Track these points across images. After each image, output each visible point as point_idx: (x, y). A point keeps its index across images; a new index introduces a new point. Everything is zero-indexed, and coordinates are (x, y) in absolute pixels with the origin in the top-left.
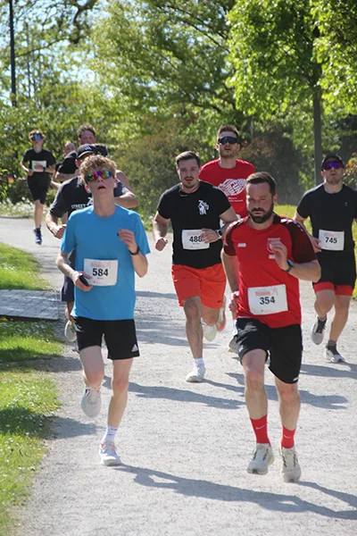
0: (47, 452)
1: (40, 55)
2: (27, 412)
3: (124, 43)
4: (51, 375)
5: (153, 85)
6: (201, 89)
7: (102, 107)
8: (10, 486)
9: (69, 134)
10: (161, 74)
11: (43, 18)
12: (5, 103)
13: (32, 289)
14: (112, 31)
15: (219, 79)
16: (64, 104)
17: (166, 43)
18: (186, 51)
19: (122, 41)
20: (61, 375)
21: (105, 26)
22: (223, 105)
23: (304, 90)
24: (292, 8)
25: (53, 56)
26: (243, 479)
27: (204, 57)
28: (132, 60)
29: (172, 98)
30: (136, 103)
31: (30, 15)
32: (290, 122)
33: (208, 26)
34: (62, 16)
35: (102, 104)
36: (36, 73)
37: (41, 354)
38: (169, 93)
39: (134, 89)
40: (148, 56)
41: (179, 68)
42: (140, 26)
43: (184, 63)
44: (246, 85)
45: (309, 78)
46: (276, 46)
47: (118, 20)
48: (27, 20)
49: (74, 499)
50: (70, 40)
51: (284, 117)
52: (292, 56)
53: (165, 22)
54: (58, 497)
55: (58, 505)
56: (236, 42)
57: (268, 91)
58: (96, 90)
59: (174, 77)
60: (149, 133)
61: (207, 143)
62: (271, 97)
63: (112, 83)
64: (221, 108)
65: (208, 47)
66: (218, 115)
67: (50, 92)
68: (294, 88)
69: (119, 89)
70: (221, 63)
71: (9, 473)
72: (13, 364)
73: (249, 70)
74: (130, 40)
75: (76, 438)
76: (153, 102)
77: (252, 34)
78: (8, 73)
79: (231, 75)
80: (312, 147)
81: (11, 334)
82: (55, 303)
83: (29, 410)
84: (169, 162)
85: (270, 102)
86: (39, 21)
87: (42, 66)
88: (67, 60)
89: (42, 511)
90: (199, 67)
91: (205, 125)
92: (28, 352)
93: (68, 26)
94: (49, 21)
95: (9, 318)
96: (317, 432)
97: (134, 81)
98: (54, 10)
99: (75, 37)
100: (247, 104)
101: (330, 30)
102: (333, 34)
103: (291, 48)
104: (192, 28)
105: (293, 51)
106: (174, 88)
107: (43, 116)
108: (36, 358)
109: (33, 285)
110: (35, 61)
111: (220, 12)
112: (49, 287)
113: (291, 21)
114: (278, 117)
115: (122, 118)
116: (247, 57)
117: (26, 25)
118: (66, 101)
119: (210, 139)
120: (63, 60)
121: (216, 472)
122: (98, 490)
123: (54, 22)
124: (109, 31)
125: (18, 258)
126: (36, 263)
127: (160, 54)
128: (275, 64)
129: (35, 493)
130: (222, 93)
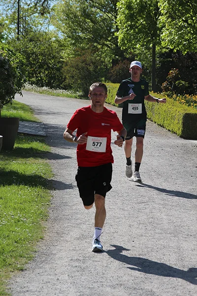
0: (53, 197)
2: (40, 177)
4: (48, 161)
5: (81, 34)
6: (101, 37)
8: (39, 212)
10: (83, 30)
11: (29, 2)
15: (110, 33)
19: (68, 14)
20: (53, 161)
22: (112, 45)
24: (146, 3)
28: (73, 22)
29: (89, 40)
30: (73, 42)
34: (37, 2)
35: (58, 41)
38: (88, 38)
39: (73, 36)
40: (79, 21)
54: (61, 218)
55: (62, 221)
56: (120, 17)
57: (133, 40)
59: (90, 31)
60: (78, 55)
63: (63, 32)
68: (145, 39)
69: (66, 35)
70: (111, 28)
71: (37, 205)
74: (72, 13)
77: (128, 14)
79: (117, 31)
81: (27, 141)
82: (44, 128)
83: (41, 176)
84: (87, 68)
89: (55, 224)
92: (37, 150)
93: (39, 7)
95: (24, 134)
97: (73, 32)
99: (42, 12)
103: (145, 21)
106: (90, 36)
107: (31, 45)
108: (40, 153)
109: (32, 120)
112: (39, 121)
113: (145, 9)
121: (130, 210)
122: (79, 216)
124: (63, 9)
125: (24, 108)
126: (31, 110)
127: (85, 21)
128: (137, 27)
129: (51, 215)
130: (111, 39)
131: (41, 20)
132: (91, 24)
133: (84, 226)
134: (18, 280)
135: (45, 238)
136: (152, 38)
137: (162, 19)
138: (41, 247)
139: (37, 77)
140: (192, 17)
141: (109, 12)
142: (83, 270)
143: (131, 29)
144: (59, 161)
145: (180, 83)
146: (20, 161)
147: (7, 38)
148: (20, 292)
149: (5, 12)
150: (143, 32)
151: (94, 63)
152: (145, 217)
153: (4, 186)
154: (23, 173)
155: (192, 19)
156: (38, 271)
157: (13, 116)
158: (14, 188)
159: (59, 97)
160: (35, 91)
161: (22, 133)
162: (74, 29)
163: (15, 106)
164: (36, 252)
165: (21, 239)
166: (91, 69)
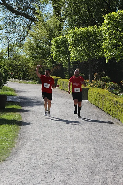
0: (21, 129)
1: (13, 50)
2: (16, 120)
3: (31, 47)
4: (20, 113)
5: (36, 55)
6: (46, 56)
8: (14, 135)
10: (38, 53)
11: (14, 42)
15: (49, 54)
18: (43, 49)
20: (22, 113)
22: (50, 59)
25: (15, 50)
27: (47, 50)
28: (32, 50)
30: (33, 59)
35: (26, 59)
37: (17, 109)
38: (40, 57)
39: (33, 56)
40: (35, 50)
41: (41, 52)
42: (34, 44)
44: (55, 55)
46: (61, 48)
47: (30, 43)
50: (19, 47)
51: (62, 61)
53: (39, 43)
54: (24, 137)
56: (53, 47)
58: (25, 56)
59: (41, 54)
60: (36, 65)
63: (28, 55)
65: (47, 48)
66: (49, 61)
67: (16, 57)
68: (64, 56)
69: (30, 56)
70: (50, 51)
71: (13, 133)
76: (36, 59)
77: (56, 45)
78: (7, 53)
79: (52, 53)
81: (11, 105)
82: (19, 99)
89: (21, 140)
90: (46, 52)
92: (15, 108)
93: (18, 44)
94: (15, 43)
95: (10, 102)
98: (16, 41)
101: (72, 45)
102: (73, 45)
105: (64, 49)
107: (14, 61)
109: (14, 95)
115: (30, 62)
118: (19, 58)
122: (32, 136)
123: (16, 43)
124: (28, 45)
125: (11, 90)
126: (14, 91)
127: (38, 49)
128: (61, 51)
129: (19, 137)
130: (50, 57)
131: (20, 49)
132: (40, 50)
133: (34, 140)
134: (2, 165)
136: (68, 55)
137: (70, 47)
138: (14, 150)
139: (18, 75)
140: (83, 46)
141: (48, 45)
142: (31, 159)
143: (58, 52)
144: (25, 113)
145: (80, 75)
146: (7, 114)
147: (5, 59)
148: (3, 170)
149: (3, 47)
150: (63, 53)
151: (42, 68)
152: (61, 135)
154: (8, 119)
155: (83, 47)
156: (11, 160)
157: (6, 94)
158: (4, 126)
159: (28, 84)
160: (17, 82)
162: (33, 53)
163: (7, 89)
164: (11, 153)
165: (5, 147)
166: (41, 71)
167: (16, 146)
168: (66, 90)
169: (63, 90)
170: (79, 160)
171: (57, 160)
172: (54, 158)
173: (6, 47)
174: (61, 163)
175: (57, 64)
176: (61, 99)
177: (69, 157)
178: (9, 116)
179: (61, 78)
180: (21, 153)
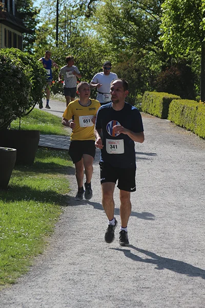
0: (63, 212)
1: (71, 22)
2: (55, 193)
3: (112, 19)
4: (67, 176)
5: (124, 38)
6: (147, 41)
7: (99, 48)
8: (44, 227)
9: (82, 61)
10: (128, 33)
11: (73, 4)
12: (53, 45)
13: (60, 135)
14: (105, 11)
15: (156, 37)
16: (81, 47)
17: (131, 18)
18: (141, 22)
19: (110, 16)
21: (102, 9)
22: (158, 49)
23: (197, 43)
24: (193, 2)
25: (77, 24)
26: (156, 229)
27: (149, 24)
28: (115, 26)
29: (133, 45)
30: (116, 47)
31: (67, 3)
32: (190, 59)
33: (152, 10)
34: (82, 4)
35: (99, 47)
36: (69, 31)
37: (63, 166)
38: (131, 43)
39: (115, 40)
40: (122, 24)
41: (137, 31)
42: (119, 9)
43: (139, 28)
44: (169, 40)
45: (200, 37)
46: (185, 21)
47: (109, 6)
48: (66, 5)
49: (74, 235)
50: (86, 15)
51: (187, 56)
52: (192, 26)
53: (131, 8)
54: (67, 233)
55: (67, 237)
56: (165, 19)
57: (180, 43)
58: (96, 40)
59: (134, 35)
60: (122, 62)
61: (149, 68)
62: (181, 46)
63: (105, 37)
64: (157, 51)
65: (152, 21)
66: (155, 54)
67: (74, 41)
68: (192, 42)
69: (107, 40)
70: (158, 29)
71: (44, 221)
72: (49, 170)
73: (171, 33)
74: (114, 16)
75: (77, 206)
76: (124, 47)
77: (173, 15)
78: (55, 31)
79: (162, 35)
80: (200, 72)
81: (49, 156)
83: (55, 192)
85: (180, 48)
86: (71, 6)
87: (72, 28)
88: (84, 26)
89: (59, 239)
90: (147, 30)
91: (148, 59)
92: (57, 165)
93: (85, 9)
94: (76, 6)
96: (193, 209)
97: (115, 36)
99: (88, 14)
100: (169, 49)
104: (144, 11)
105: (193, 24)
106: (134, 40)
108: (60, 168)
109: (61, 133)
110: (68, 25)
111: (158, 4)
112: (69, 134)
113: (193, 9)
114: (184, 56)
115: (108, 54)
116: (170, 26)
117: (65, 7)
118: (82, 45)
119: (151, 66)
120: (82, 25)
122: (86, 231)
123: (79, 7)
125: (54, 120)
127: (128, 23)
128: (184, 30)
129: (56, 231)
130: (157, 44)
132: (135, 26)
134: (7, 292)
135: (44, 253)
136: (201, 41)
138: (39, 260)
141: (155, 14)
142: (75, 283)
149: (48, 16)
151: (137, 71)
153: (13, 201)
154: (37, 188)
157: (40, 130)
158: (23, 204)
161: (47, 147)
162: (116, 33)
163: (46, 118)
164: (31, 266)
165: (18, 254)
166: (134, 77)
167: (45, 252)
168: (188, 127)
169: (182, 127)
170: (191, 293)
171: (138, 290)
172: (130, 285)
173: (53, 16)
174: (146, 297)
175: (174, 63)
176: (174, 148)
177: (166, 285)
178: (38, 182)
179: (179, 97)
180: (54, 269)
